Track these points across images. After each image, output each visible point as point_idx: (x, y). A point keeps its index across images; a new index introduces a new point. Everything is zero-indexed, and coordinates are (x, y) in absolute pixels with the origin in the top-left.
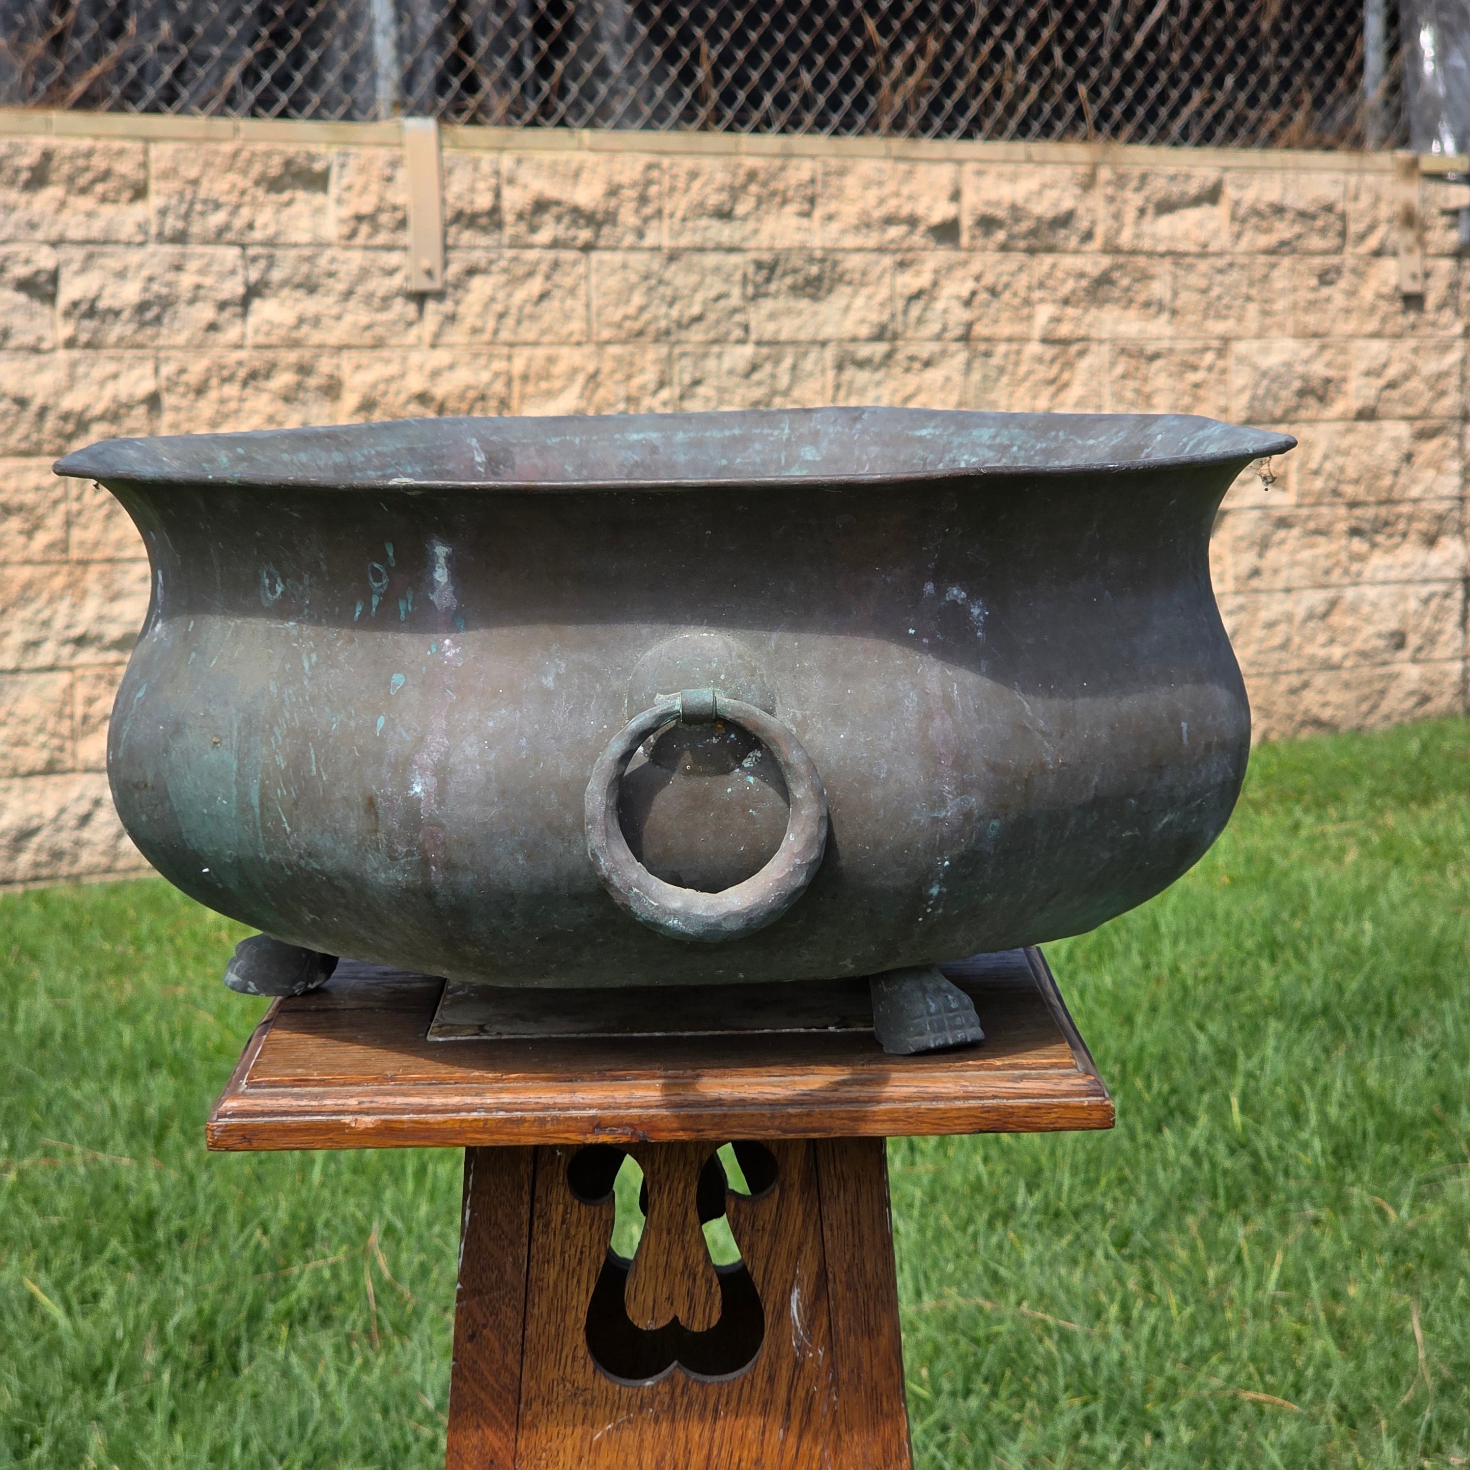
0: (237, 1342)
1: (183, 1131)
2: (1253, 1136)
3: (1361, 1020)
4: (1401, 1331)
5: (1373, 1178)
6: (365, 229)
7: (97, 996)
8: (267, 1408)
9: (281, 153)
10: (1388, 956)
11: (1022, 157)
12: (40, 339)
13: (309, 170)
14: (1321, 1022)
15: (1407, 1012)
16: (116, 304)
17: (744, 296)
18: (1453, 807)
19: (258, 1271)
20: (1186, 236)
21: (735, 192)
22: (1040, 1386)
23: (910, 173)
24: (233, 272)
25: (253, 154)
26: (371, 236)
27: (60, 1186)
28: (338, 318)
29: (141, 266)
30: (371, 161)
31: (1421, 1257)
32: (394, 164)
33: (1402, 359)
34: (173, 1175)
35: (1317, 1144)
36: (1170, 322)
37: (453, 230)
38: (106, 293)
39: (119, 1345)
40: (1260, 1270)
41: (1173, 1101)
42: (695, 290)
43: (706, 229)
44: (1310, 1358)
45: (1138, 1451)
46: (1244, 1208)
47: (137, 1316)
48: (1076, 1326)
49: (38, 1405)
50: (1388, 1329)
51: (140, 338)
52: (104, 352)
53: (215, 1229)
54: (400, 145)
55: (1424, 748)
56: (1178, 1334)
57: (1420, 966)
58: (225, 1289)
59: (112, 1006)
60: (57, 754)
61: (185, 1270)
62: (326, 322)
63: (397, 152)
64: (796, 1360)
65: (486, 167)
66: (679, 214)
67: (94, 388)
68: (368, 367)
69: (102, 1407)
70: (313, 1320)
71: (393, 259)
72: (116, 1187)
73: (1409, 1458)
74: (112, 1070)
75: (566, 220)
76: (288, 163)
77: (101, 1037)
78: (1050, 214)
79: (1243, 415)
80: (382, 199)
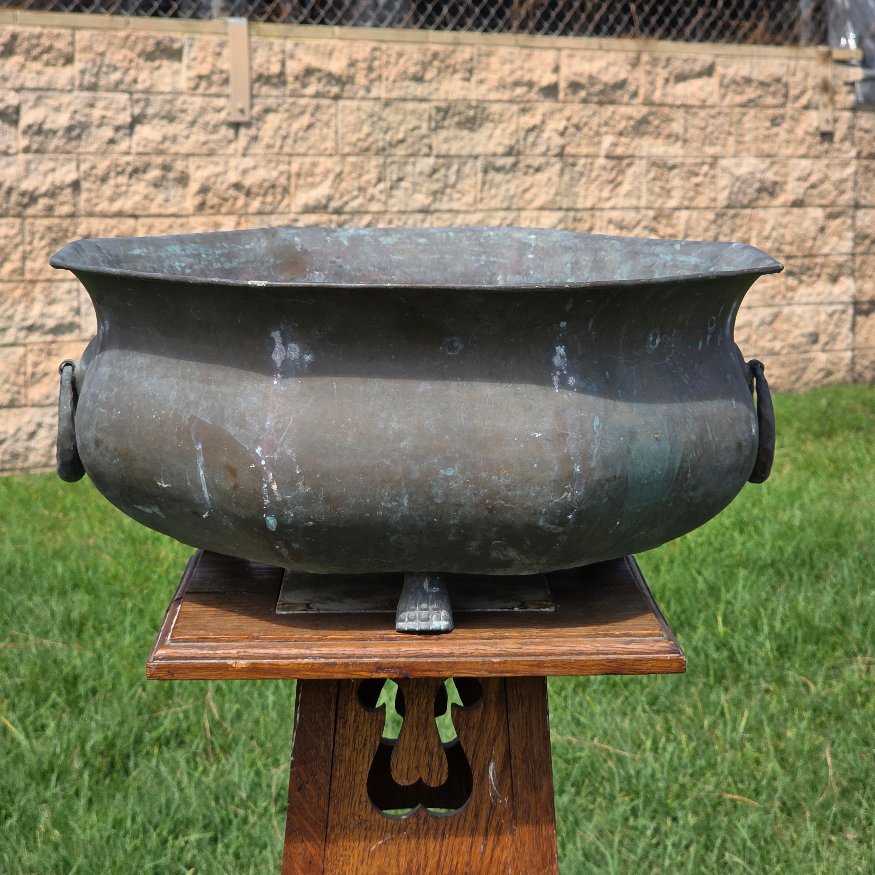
0: (128, 757)
1: (95, 628)
2: (730, 640)
3: (793, 569)
4: (818, 759)
5: (801, 665)
6: (203, 84)
7: (41, 544)
8: (146, 797)
9: (154, 37)
10: (810, 532)
11: (596, 47)
12: (9, 147)
13: (171, 48)
14: (771, 571)
15: (821, 565)
16: (54, 127)
17: (430, 129)
18: (846, 440)
19: (140, 713)
20: (693, 95)
21: (425, 65)
22: (605, 789)
23: (529, 56)
24: (124, 109)
25: (137, 38)
26: (207, 88)
27: (21, 661)
28: (187, 137)
29: (69, 104)
30: (208, 43)
31: (830, 713)
32: (222, 45)
33: (820, 171)
34: (89, 655)
35: (768, 645)
36: (682, 147)
37: (257, 85)
38: (48, 120)
39: (59, 757)
40: (735, 720)
41: (683, 617)
42: (400, 124)
43: (407, 87)
44: (764, 774)
45: (664, 829)
46: (724, 682)
47: (69, 740)
48: (627, 754)
49: (10, 793)
50: (811, 757)
51: (68, 147)
52: (47, 156)
53: (114, 687)
54: (226, 34)
55: (830, 404)
56: (686, 758)
57: (828, 538)
58: (121, 724)
59: (50, 549)
60: (16, 396)
61: (96, 712)
62: (180, 139)
63: (224, 38)
64: (492, 804)
65: (276, 48)
66: (392, 78)
67: (41, 178)
68: (205, 167)
69: (48, 795)
70: (173, 744)
71: (221, 102)
72: (55, 661)
73: (823, 835)
74: (51, 589)
75: (324, 81)
76: (158, 44)
77: (44, 569)
78: (612, 81)
79: (725, 203)
80: (214, 66)
